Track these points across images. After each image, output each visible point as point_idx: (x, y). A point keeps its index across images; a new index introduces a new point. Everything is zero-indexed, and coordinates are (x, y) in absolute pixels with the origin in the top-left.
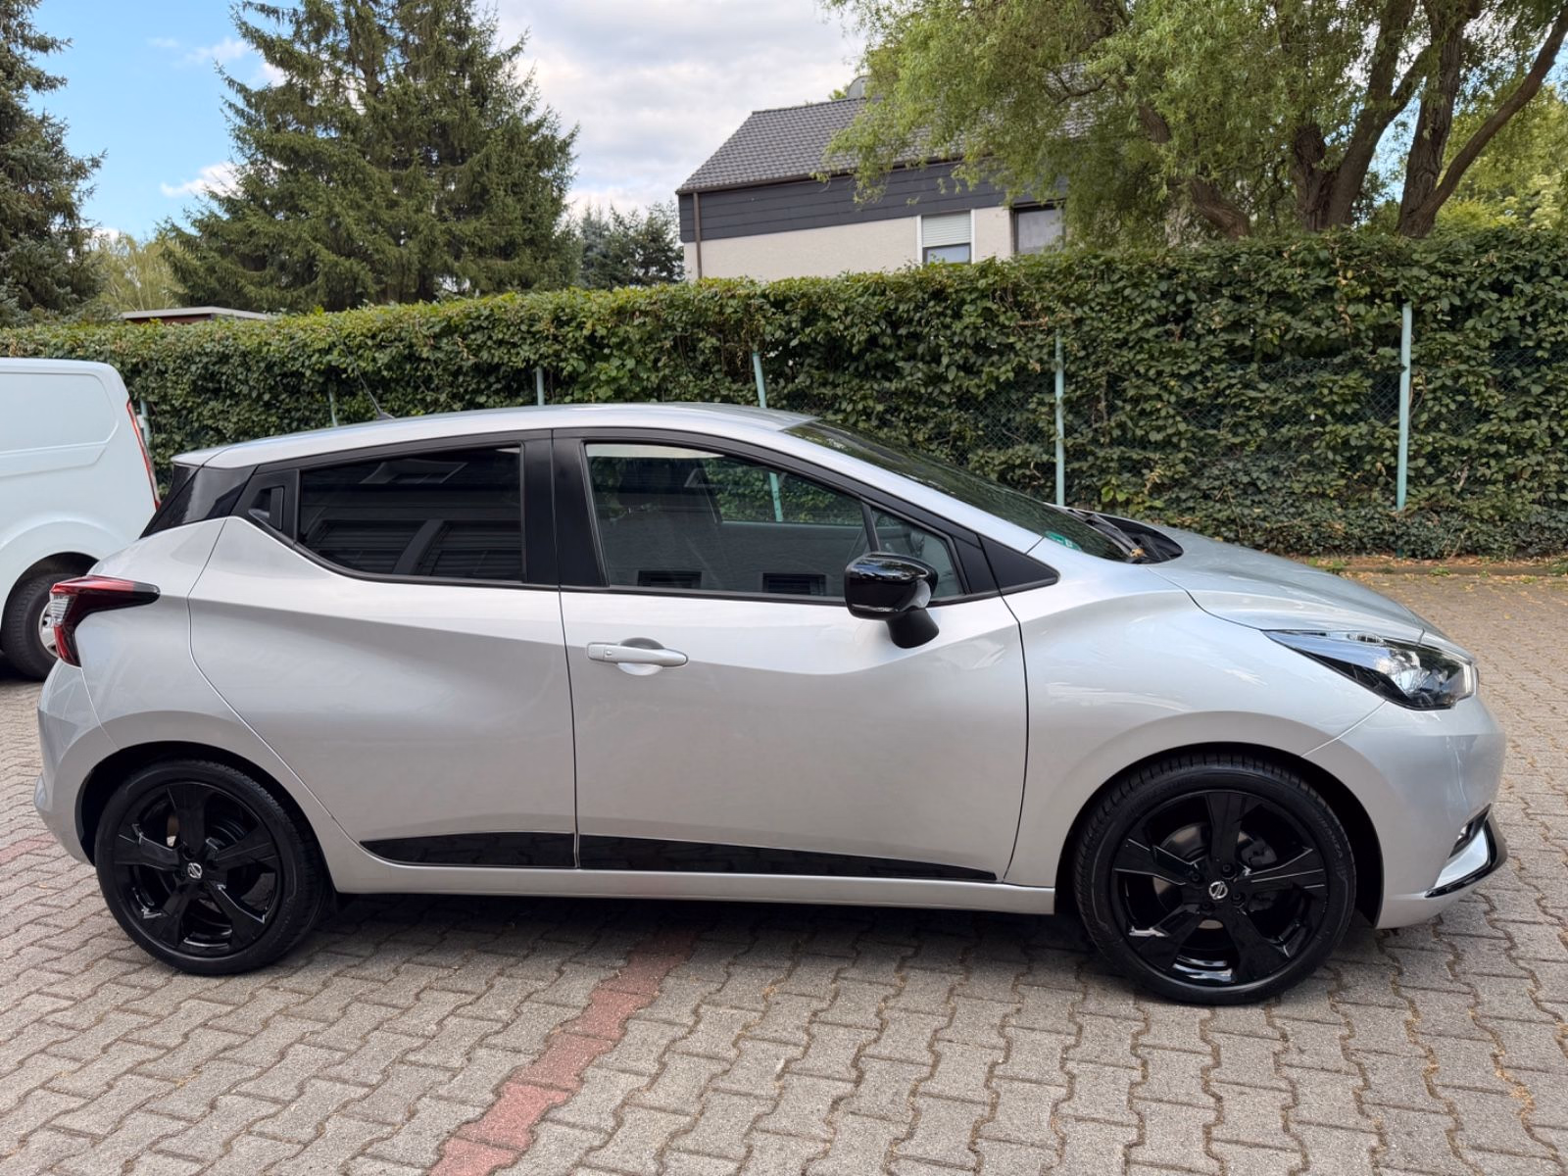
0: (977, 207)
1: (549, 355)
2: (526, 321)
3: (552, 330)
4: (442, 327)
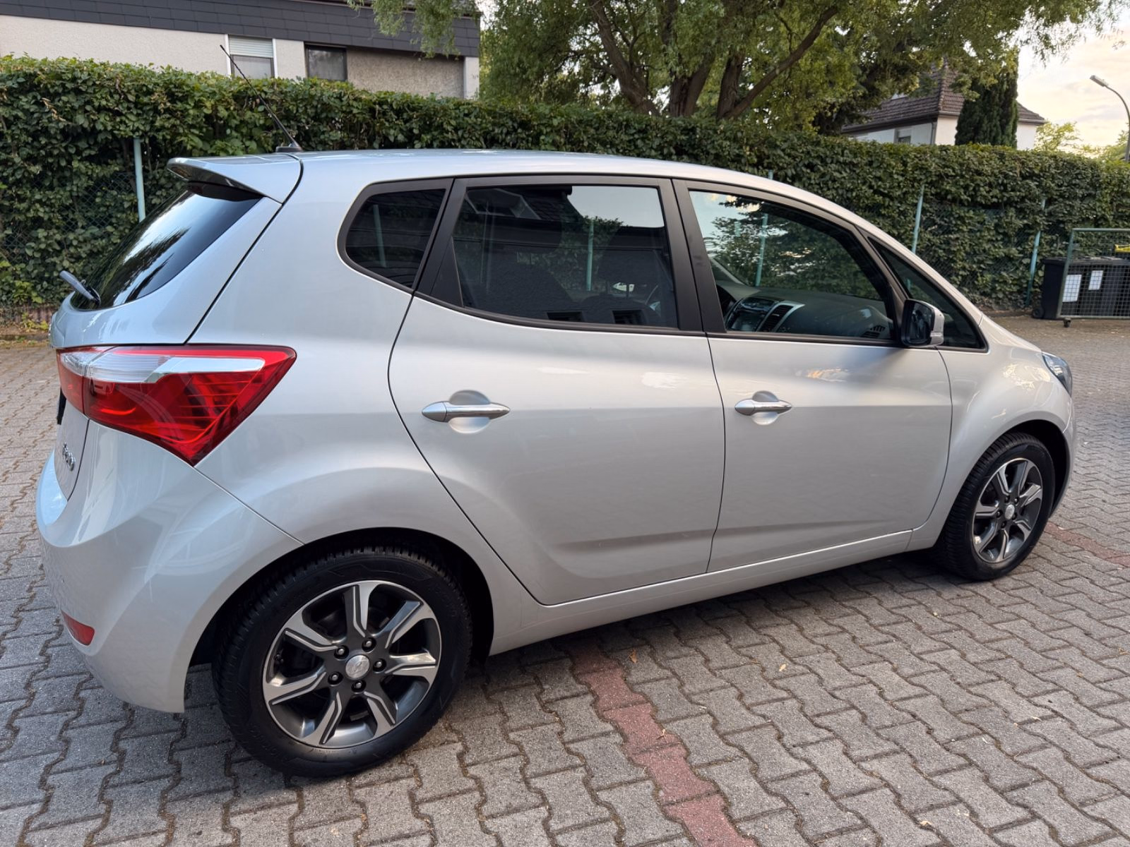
0: (277, 38)
1: (162, 128)
2: (133, 91)
3: (168, 104)
4: (18, 83)
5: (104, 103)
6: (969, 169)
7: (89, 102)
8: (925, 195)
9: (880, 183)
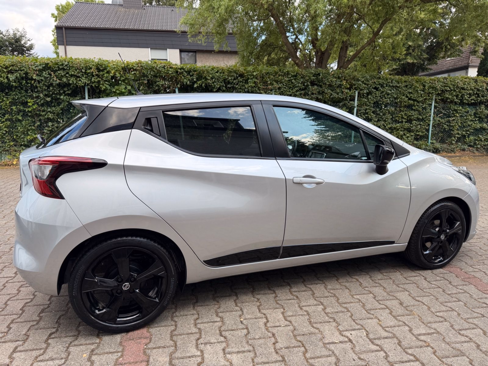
0: (169, 49)
1: (95, 82)
2: (84, 68)
3: (97, 73)
4: (43, 67)
5: (73, 73)
6: (458, 87)
7: (68, 73)
8: (436, 100)
9: (411, 95)
